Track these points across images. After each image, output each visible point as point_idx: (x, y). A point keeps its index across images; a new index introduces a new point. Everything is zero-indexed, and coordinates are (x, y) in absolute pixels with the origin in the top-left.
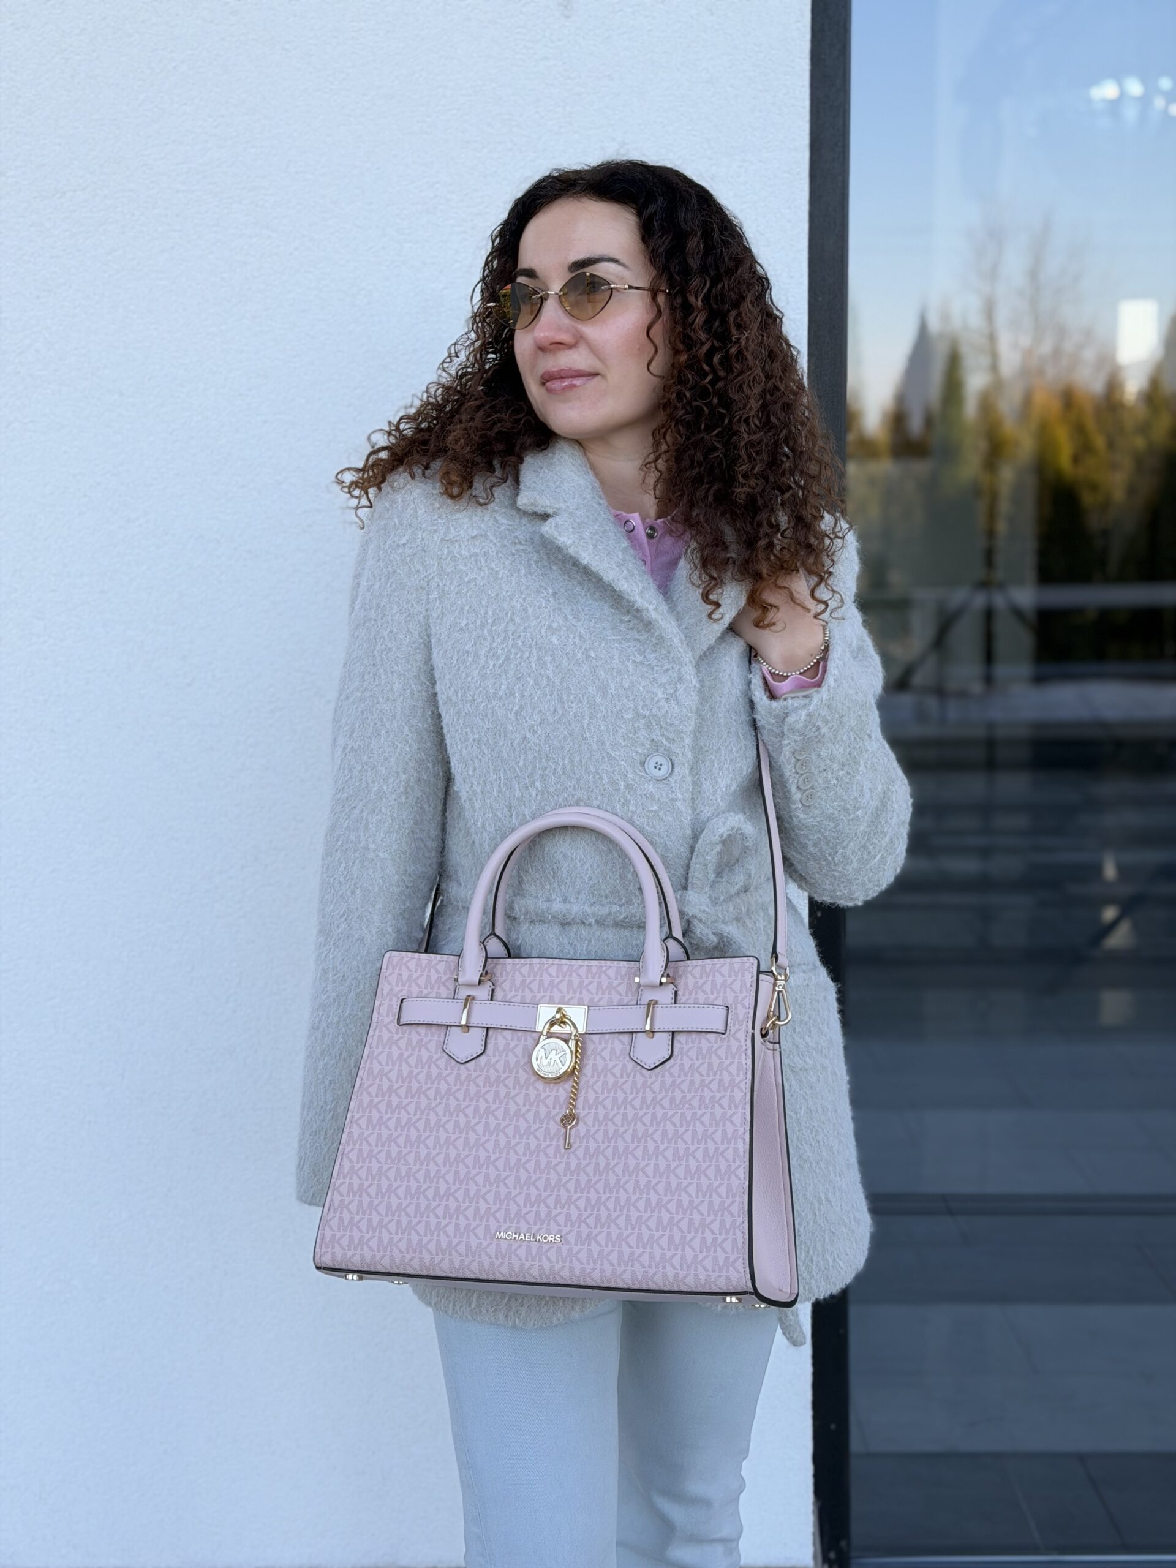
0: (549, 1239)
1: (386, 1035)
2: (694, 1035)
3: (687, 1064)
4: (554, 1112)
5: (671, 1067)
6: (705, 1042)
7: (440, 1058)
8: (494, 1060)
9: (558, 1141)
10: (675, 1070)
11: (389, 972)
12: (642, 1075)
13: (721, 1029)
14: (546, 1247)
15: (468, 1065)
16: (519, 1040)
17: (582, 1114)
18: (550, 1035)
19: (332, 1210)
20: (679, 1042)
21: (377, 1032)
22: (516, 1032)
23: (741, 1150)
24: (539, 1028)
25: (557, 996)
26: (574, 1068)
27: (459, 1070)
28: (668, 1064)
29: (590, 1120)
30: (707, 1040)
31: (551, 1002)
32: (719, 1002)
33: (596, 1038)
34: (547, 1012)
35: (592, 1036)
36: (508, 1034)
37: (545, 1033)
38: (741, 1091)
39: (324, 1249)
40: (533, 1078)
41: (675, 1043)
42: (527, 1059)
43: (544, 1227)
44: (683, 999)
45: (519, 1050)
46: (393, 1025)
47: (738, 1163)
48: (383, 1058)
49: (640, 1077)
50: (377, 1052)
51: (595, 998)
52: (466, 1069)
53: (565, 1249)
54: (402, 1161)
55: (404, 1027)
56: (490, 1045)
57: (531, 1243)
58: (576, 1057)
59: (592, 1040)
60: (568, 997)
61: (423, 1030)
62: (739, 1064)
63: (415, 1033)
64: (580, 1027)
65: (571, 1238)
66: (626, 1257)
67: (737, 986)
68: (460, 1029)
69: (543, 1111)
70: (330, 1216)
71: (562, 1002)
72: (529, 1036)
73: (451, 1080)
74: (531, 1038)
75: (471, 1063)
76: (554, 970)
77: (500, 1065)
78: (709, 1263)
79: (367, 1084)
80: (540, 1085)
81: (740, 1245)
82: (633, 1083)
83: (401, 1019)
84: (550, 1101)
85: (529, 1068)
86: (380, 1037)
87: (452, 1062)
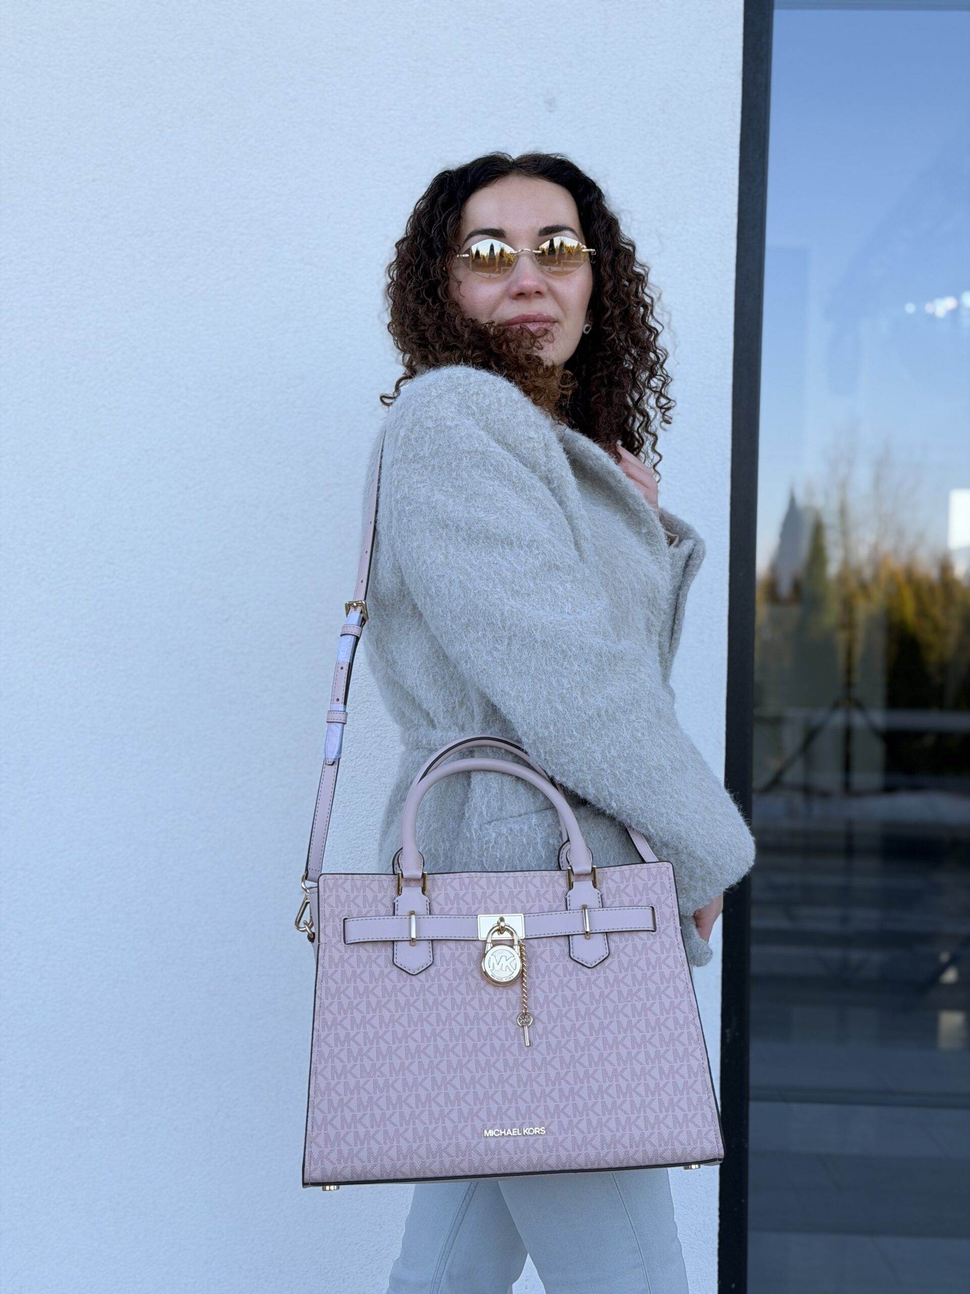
0: (535, 1131)
1: (336, 956)
2: (626, 934)
3: (625, 960)
4: (509, 1013)
5: (610, 964)
6: (637, 939)
7: (392, 971)
8: (442, 969)
9: (519, 1040)
10: (614, 966)
12: (586, 974)
13: (651, 927)
14: (532, 1140)
15: (419, 976)
16: (462, 948)
17: (536, 1012)
18: (496, 943)
19: (315, 1128)
20: (614, 942)
21: (327, 953)
22: (458, 942)
24: (482, 936)
25: (491, 906)
26: (523, 971)
27: (411, 981)
28: (607, 962)
29: (544, 1017)
30: (640, 938)
31: (487, 912)
32: (644, 903)
33: (534, 942)
34: (486, 924)
35: (531, 941)
36: (452, 945)
37: (489, 941)
38: (683, 981)
39: (313, 1167)
40: (483, 983)
41: (611, 943)
42: (473, 966)
43: (527, 1121)
44: (608, 902)
45: (464, 958)
46: (341, 945)
47: (694, 1045)
48: (337, 977)
49: (584, 975)
50: (330, 972)
51: (528, 906)
52: (419, 980)
53: (550, 1139)
54: (378, 1073)
55: (352, 946)
56: (437, 957)
57: (518, 1138)
58: (522, 961)
59: (531, 946)
60: (501, 907)
61: (369, 947)
62: (675, 958)
63: (364, 953)
64: (520, 934)
65: (554, 1128)
66: (608, 1140)
67: (657, 888)
68: (407, 943)
69: (499, 1014)
70: (314, 1134)
71: (496, 911)
72: (471, 945)
73: (407, 990)
74: (476, 947)
75: (423, 974)
76: (483, 883)
77: (450, 974)
78: (683, 1137)
79: (327, 1003)
80: (490, 989)
81: (710, 1119)
82: (578, 981)
83: (346, 940)
84: (503, 1003)
85: (476, 974)
86: (331, 958)
87: (405, 974)
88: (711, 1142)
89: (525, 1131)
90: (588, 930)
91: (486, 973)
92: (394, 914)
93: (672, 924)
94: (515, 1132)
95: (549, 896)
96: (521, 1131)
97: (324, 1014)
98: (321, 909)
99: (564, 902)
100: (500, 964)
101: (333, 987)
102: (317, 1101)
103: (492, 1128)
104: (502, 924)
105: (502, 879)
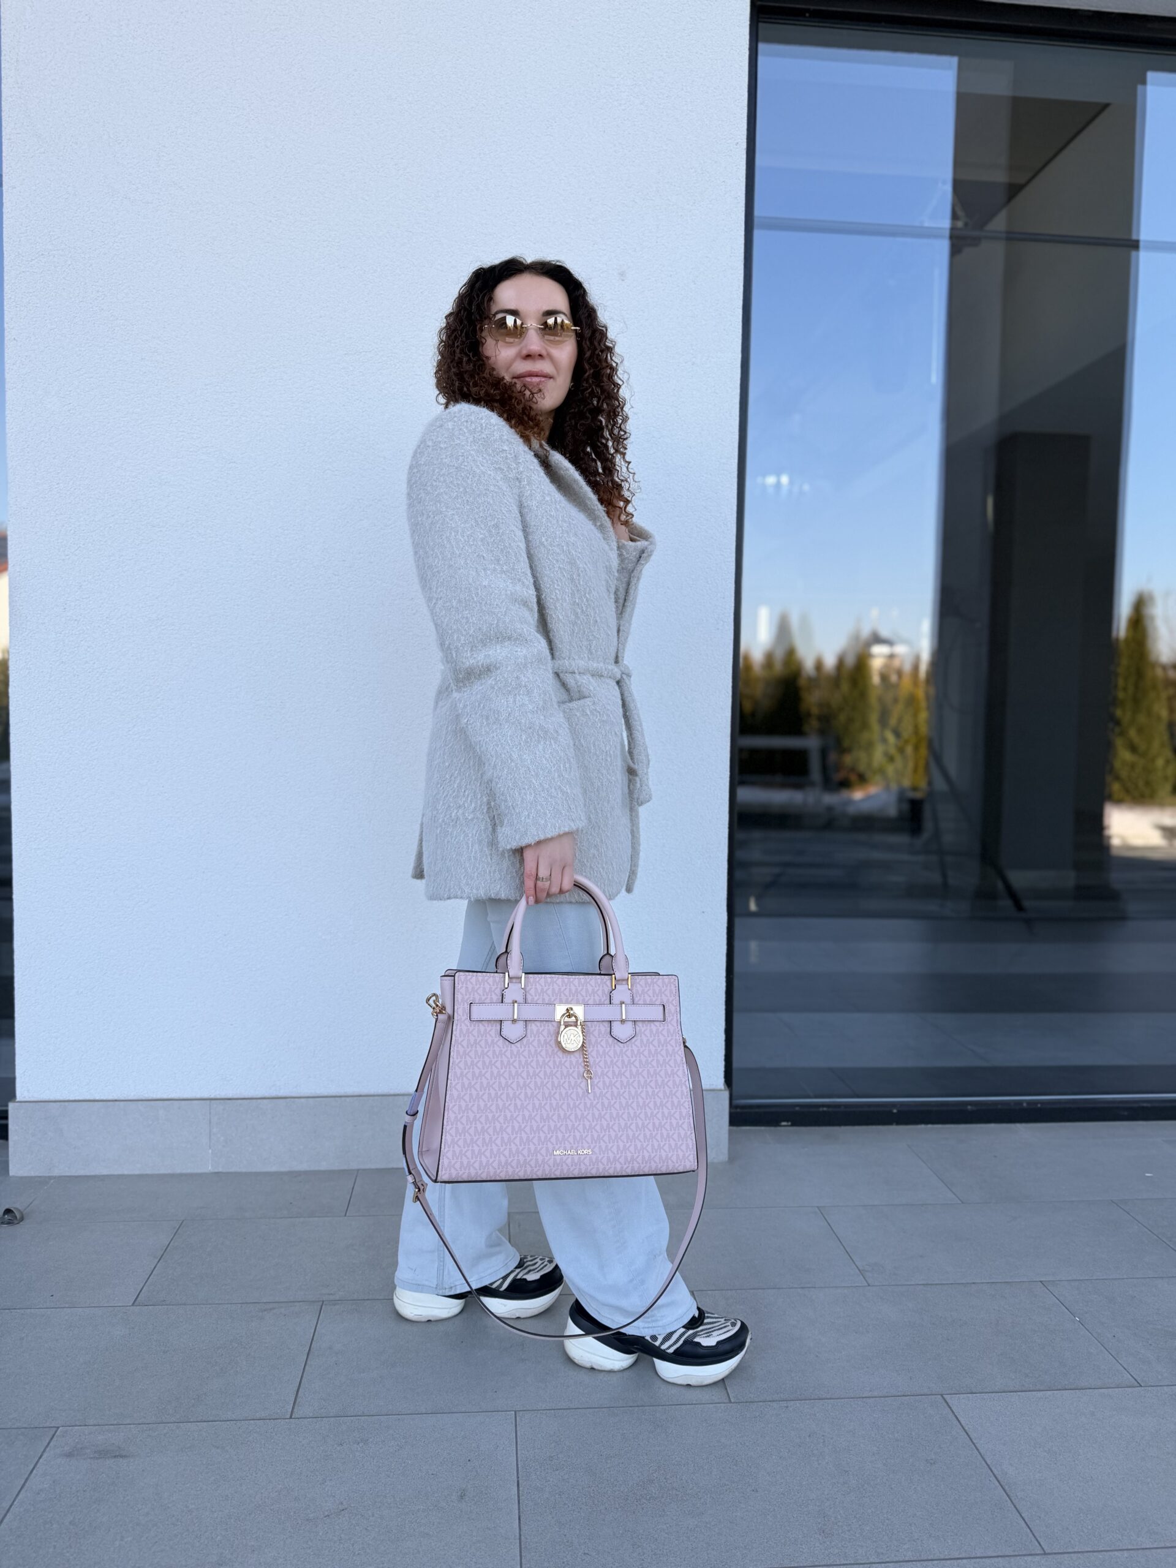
0: (585, 1152)
1: (464, 1028)
2: (646, 1023)
3: (645, 1039)
4: (576, 1070)
5: (636, 1041)
6: (653, 1027)
7: (499, 1040)
8: (531, 1040)
9: (577, 1089)
10: (638, 1043)
11: (460, 986)
12: (620, 1047)
13: (661, 1018)
14: (582, 1157)
15: (516, 1044)
16: (545, 1026)
18: (567, 1026)
19: (446, 1146)
20: (638, 1026)
21: (459, 1027)
22: (543, 1022)
24: (557, 1018)
25: (564, 998)
26: (583, 1043)
27: (511, 1047)
28: (633, 1040)
30: (655, 1025)
31: (561, 1002)
32: (658, 1002)
33: (589, 1024)
34: (560, 1010)
35: (587, 1023)
36: (538, 1024)
37: (562, 1022)
38: (680, 1056)
39: (444, 1172)
40: (556, 1049)
42: (552, 1038)
43: (580, 1145)
44: (636, 999)
45: (545, 1033)
46: (468, 1022)
48: (465, 1043)
49: (618, 1047)
50: (460, 1040)
51: (587, 999)
52: (517, 1047)
53: (594, 1157)
54: (488, 1111)
55: (475, 1023)
56: (529, 1031)
57: (574, 1156)
58: (583, 1037)
59: (588, 1026)
60: (570, 999)
61: (486, 1024)
62: (676, 1040)
63: (481, 1027)
64: (581, 1018)
65: (597, 1150)
66: (629, 1159)
67: (668, 993)
68: (511, 1022)
70: (446, 1150)
71: (567, 1002)
72: (550, 1024)
73: (508, 1054)
74: (553, 1026)
75: (519, 1043)
76: (559, 981)
77: (535, 1043)
79: (457, 1061)
80: (560, 1054)
81: (691, 1147)
82: (615, 1051)
83: (472, 1018)
85: (553, 1043)
86: (461, 1030)
87: (507, 1043)
88: (690, 1162)
89: (579, 1152)
90: (624, 1018)
91: (559, 1042)
92: (502, 1002)
93: (675, 1017)
94: (573, 1152)
95: (600, 993)
97: (455, 1068)
98: (456, 996)
99: (609, 998)
100: (570, 1039)
101: (461, 1050)
102: (448, 1128)
103: (559, 1149)
104: (571, 1012)
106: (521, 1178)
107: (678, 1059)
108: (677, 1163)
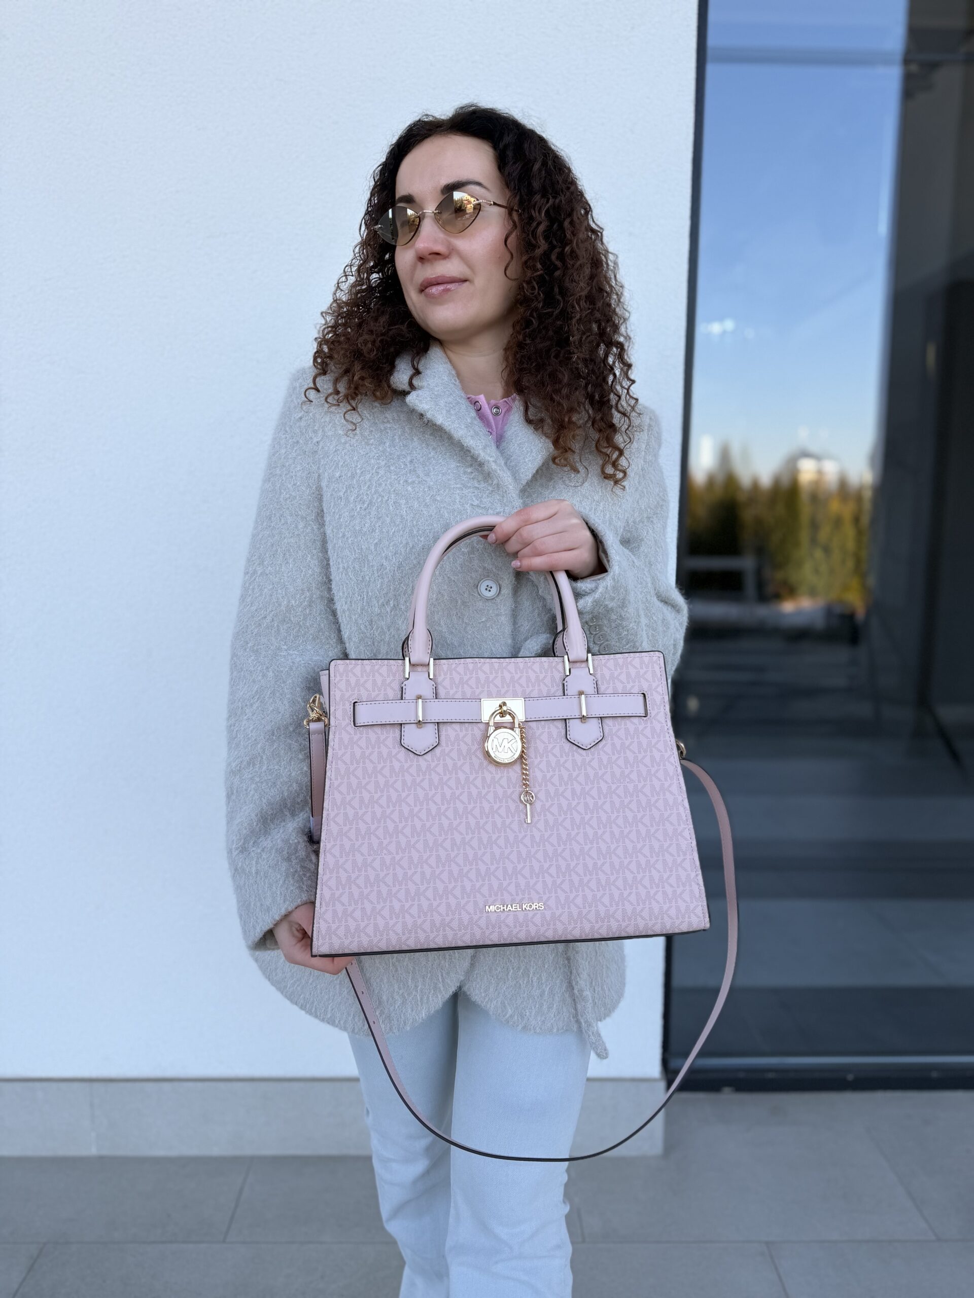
0: (534, 907)
1: (345, 737)
2: (619, 719)
3: (618, 743)
4: (509, 791)
5: (604, 746)
6: (630, 725)
7: (399, 752)
8: (447, 750)
9: (519, 817)
10: (608, 749)
11: (337, 680)
12: (581, 755)
13: (641, 712)
14: (530, 914)
15: (425, 756)
16: (467, 730)
17: (535, 791)
18: (498, 726)
19: (323, 904)
20: (608, 726)
21: (337, 736)
22: (463, 724)
23: (683, 815)
24: (485, 718)
25: (494, 690)
26: (523, 752)
27: (418, 761)
28: (601, 744)
29: (542, 796)
30: (632, 723)
31: (490, 696)
32: (636, 690)
33: (533, 725)
34: (489, 707)
35: (530, 724)
36: (457, 727)
37: (491, 723)
38: (672, 764)
39: (321, 941)
40: (485, 763)
41: (605, 727)
42: (476, 746)
43: (526, 896)
44: (602, 688)
45: (468, 739)
46: (351, 728)
47: (683, 826)
48: (347, 758)
49: (579, 756)
50: (340, 753)
51: (528, 691)
52: (425, 760)
53: (548, 914)
54: (385, 851)
55: (361, 728)
56: (443, 738)
57: (517, 912)
58: (523, 742)
59: (530, 727)
60: (503, 691)
61: (378, 729)
62: (665, 742)
63: (372, 734)
64: (521, 716)
65: (552, 903)
66: (602, 915)
67: (649, 676)
68: (414, 726)
69: (500, 792)
70: (323, 909)
71: (499, 695)
72: (475, 727)
73: (413, 770)
74: (479, 729)
75: (429, 754)
76: (486, 668)
77: (454, 755)
78: (673, 912)
79: (336, 783)
80: (492, 768)
81: (697, 895)
82: (574, 761)
83: (356, 722)
84: (504, 782)
85: (480, 755)
86: (341, 739)
87: (412, 755)
88: (698, 916)
89: (524, 907)
90: (584, 713)
91: (488, 752)
92: (402, 698)
93: (662, 710)
94: (515, 907)
95: (548, 681)
96: (521, 907)
97: (333, 793)
98: (331, 693)
99: (561, 687)
100: (502, 746)
101: (343, 767)
104: (504, 708)
105: (504, 664)
106: (440, 947)
107: (671, 769)
108: (678, 918)
